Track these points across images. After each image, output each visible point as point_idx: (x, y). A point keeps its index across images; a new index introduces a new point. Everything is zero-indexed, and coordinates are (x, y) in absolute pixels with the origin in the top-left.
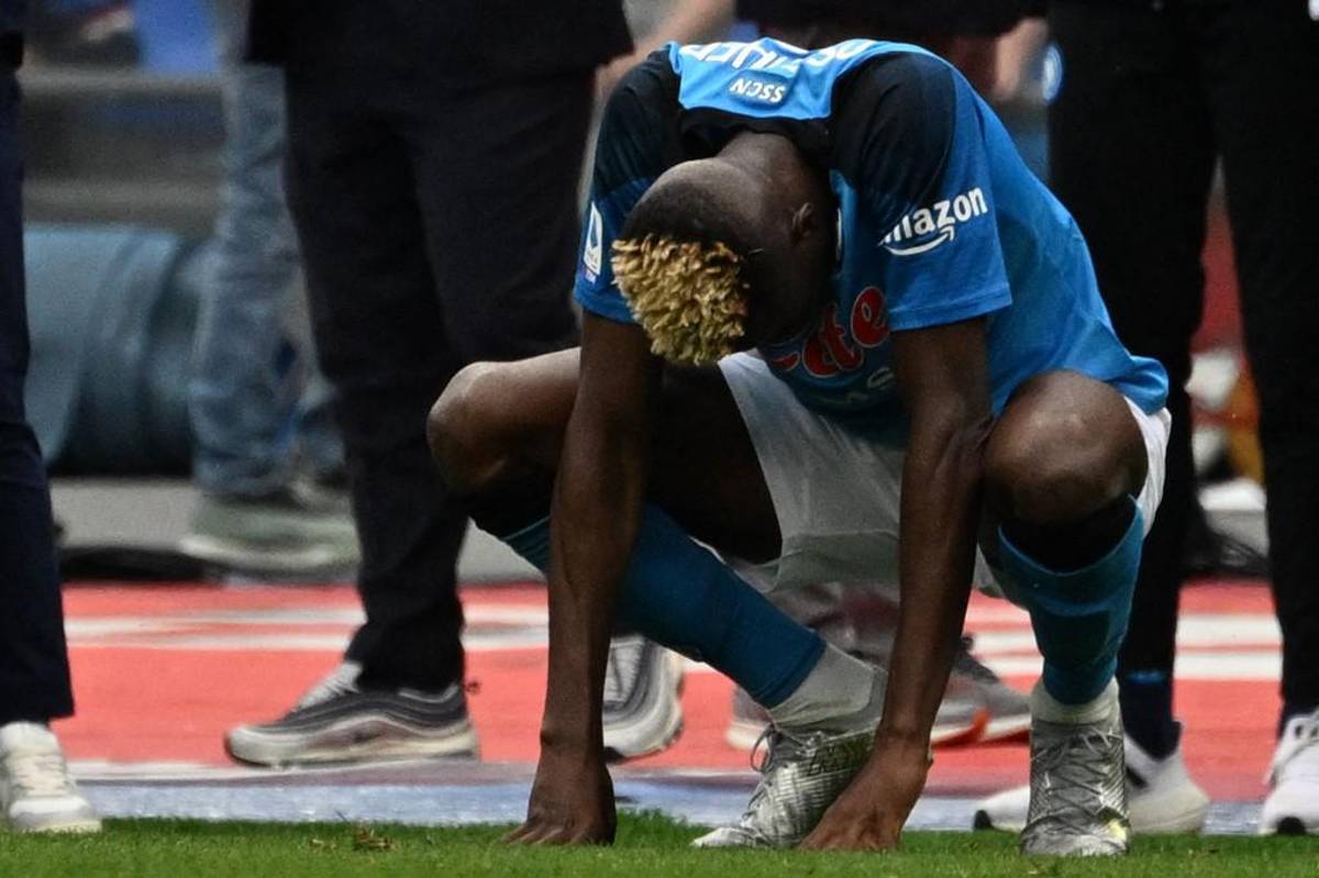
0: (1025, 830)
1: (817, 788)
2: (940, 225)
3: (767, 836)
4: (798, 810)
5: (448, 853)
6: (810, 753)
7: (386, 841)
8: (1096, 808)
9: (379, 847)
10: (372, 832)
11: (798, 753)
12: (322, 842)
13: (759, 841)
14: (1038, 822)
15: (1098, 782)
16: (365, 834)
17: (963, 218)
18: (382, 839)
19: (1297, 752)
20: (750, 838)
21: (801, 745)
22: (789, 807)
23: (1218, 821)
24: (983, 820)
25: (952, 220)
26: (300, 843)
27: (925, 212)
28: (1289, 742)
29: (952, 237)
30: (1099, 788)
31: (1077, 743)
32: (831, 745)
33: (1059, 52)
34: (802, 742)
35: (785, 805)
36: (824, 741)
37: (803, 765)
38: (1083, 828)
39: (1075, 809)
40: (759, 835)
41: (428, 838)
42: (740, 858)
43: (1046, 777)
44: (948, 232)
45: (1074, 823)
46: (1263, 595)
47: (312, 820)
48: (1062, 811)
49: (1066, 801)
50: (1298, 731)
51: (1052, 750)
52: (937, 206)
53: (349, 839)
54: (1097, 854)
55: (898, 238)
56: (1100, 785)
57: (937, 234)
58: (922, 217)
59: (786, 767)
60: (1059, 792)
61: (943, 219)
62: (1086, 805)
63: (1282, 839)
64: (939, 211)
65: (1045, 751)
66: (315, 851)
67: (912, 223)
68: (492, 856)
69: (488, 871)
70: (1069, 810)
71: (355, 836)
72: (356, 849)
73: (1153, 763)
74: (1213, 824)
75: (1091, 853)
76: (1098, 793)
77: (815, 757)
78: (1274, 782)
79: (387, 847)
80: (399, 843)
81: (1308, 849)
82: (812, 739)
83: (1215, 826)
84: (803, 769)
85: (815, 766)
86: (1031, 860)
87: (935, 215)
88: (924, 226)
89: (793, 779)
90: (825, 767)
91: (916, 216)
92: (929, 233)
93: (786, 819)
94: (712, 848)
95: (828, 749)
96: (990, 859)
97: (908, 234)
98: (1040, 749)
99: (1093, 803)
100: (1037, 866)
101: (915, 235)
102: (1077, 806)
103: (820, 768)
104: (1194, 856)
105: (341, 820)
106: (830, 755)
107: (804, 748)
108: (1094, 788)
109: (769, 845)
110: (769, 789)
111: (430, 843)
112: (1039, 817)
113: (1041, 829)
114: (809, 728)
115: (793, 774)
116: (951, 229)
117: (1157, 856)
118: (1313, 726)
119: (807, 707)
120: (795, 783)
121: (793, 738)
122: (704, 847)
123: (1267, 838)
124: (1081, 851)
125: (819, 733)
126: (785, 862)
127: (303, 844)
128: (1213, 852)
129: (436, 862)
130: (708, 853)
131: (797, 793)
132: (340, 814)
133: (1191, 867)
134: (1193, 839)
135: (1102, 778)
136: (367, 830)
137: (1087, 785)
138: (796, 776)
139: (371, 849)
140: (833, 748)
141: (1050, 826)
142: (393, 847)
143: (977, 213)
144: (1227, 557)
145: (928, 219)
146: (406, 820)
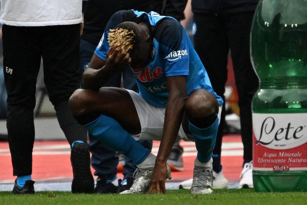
0: (191, 189)
1: (147, 182)
2: (178, 55)
3: (136, 191)
4: (143, 186)
5: (68, 197)
6: (146, 175)
7: (55, 195)
8: (206, 185)
9: (54, 196)
10: (53, 193)
11: (143, 175)
12: (42, 195)
13: (134, 192)
14: (193, 187)
15: (207, 180)
16: (51, 193)
17: (183, 55)
18: (55, 194)
19: (247, 171)
20: (132, 192)
21: (144, 173)
22: (141, 186)
23: (230, 186)
24: (181, 187)
25: (181, 55)
26: (37, 196)
27: (175, 52)
28: (245, 169)
29: (181, 58)
30: (207, 181)
31: (204, 171)
32: (150, 173)
33: (196, 25)
34: (144, 172)
35: (140, 185)
36: (149, 172)
37: (145, 177)
38: (203, 189)
39: (202, 185)
40: (134, 191)
41: (64, 194)
42: (130, 196)
43: (197, 178)
44: (180, 57)
45: (201, 187)
46: (240, 138)
47: (40, 191)
48: (199, 185)
49: (200, 183)
50: (247, 166)
51: (198, 172)
52: (178, 51)
53: (48, 195)
54: (205, 194)
55: (169, 57)
56: (208, 181)
57: (177, 57)
58: (175, 53)
59: (141, 177)
60: (199, 181)
61: (179, 54)
62: (204, 184)
63: (244, 189)
64: (178, 52)
65: (197, 172)
66: (40, 197)
67: (173, 54)
68: (78, 197)
69: (77, 200)
70: (200, 185)
71: (49, 194)
72: (49, 197)
73: (217, 174)
74: (229, 186)
75: (204, 193)
76: (207, 182)
77: (147, 176)
78: (242, 177)
79: (56, 196)
80: (58, 195)
81: (249, 191)
82: (146, 172)
83: (230, 187)
84: (144, 178)
85: (147, 177)
86: (191, 195)
87: (177, 53)
88: (175, 55)
89: (142, 180)
90: (149, 178)
91: (173, 53)
92: (176, 56)
93: (140, 188)
94: (124, 194)
95: (150, 174)
96: (182, 195)
97: (172, 56)
98: (195, 172)
99: (206, 184)
100: (193, 196)
101: (173, 57)
102: (202, 184)
103: (148, 178)
104: (225, 193)
105: (46, 191)
106: (150, 175)
107: (145, 174)
108: (206, 181)
109: (136, 193)
110: (137, 182)
111: (65, 195)
112: (194, 186)
113: (194, 188)
114: (146, 170)
115: (142, 179)
116: (180, 56)
117: (218, 193)
118: (250, 165)
119: (145, 165)
120: (142, 181)
121: (142, 171)
122: (122, 194)
123: (241, 189)
124: (202, 193)
125: (148, 170)
126: (140, 197)
127: (38, 196)
128: (229, 192)
129: (66, 199)
130: (123, 196)
131: (143, 183)
132: (45, 189)
133: (225, 196)
134: (225, 190)
135: (208, 179)
136: (51, 192)
137: (205, 180)
138: (143, 179)
139: (52, 196)
140: (151, 174)
141: (196, 188)
142: (57, 196)
143: (186, 55)
144: (231, 130)
145: (176, 53)
146: (59, 190)
